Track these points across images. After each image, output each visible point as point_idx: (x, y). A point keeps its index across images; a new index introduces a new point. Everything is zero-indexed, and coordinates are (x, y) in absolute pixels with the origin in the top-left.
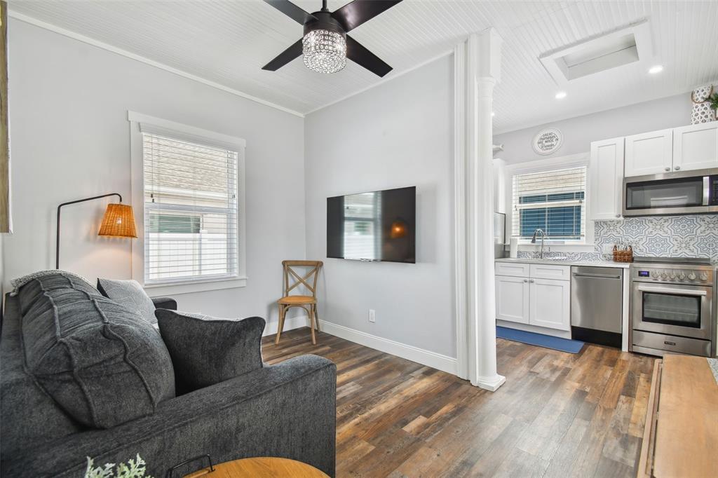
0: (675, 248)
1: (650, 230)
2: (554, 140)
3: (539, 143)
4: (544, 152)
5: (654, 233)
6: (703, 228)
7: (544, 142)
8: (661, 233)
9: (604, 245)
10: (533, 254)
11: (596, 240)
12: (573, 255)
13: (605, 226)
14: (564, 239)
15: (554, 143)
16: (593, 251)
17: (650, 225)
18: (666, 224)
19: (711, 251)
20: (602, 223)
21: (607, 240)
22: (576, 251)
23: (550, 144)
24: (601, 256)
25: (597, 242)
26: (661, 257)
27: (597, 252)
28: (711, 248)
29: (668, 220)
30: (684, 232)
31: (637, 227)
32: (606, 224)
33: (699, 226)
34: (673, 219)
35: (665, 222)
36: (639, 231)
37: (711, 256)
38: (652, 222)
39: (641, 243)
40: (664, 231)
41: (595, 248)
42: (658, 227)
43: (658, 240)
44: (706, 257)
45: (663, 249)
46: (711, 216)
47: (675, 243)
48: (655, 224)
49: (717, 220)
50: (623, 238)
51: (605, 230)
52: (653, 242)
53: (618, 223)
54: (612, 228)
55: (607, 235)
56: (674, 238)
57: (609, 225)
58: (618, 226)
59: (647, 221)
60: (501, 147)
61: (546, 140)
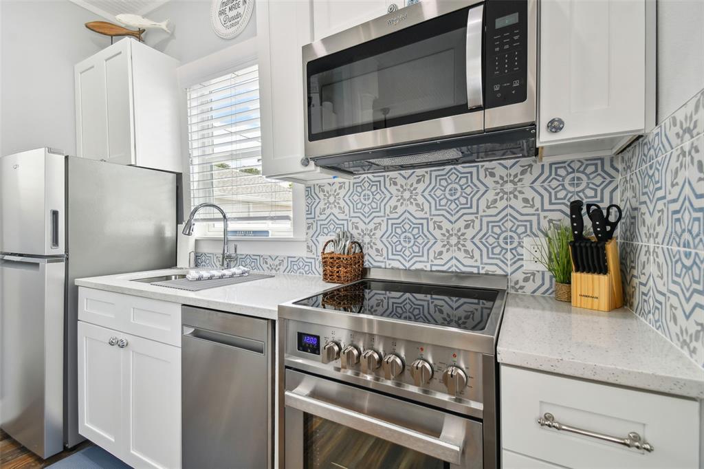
0: (438, 247)
1: (393, 202)
2: (241, 3)
3: (221, 14)
4: (229, 31)
5: (400, 210)
6: (490, 195)
7: (228, 11)
8: (412, 209)
9: (321, 238)
10: (221, 259)
11: (309, 228)
12: (277, 262)
13: (321, 195)
16: (304, 253)
17: (393, 189)
18: (421, 187)
19: (509, 256)
20: (317, 188)
22: (282, 252)
23: (235, 13)
25: (311, 232)
26: (413, 268)
27: (310, 255)
28: (509, 247)
29: (424, 176)
30: (453, 206)
31: (371, 197)
32: (323, 191)
33: (483, 189)
34: (434, 174)
35: (418, 182)
36: (374, 205)
37: (509, 270)
38: (395, 184)
39: (379, 233)
40: (417, 205)
41: (308, 247)
42: (407, 195)
43: (407, 227)
44: (499, 272)
45: (416, 249)
46: (509, 163)
47: (437, 233)
48: (402, 186)
49: (523, 173)
50: (350, 224)
51: (322, 205)
52: (399, 231)
53: (340, 188)
54: (332, 199)
55: (324, 217)
56: (435, 222)
57: (328, 192)
58: (341, 195)
59: (388, 181)
60: (163, 25)
61: (230, 5)
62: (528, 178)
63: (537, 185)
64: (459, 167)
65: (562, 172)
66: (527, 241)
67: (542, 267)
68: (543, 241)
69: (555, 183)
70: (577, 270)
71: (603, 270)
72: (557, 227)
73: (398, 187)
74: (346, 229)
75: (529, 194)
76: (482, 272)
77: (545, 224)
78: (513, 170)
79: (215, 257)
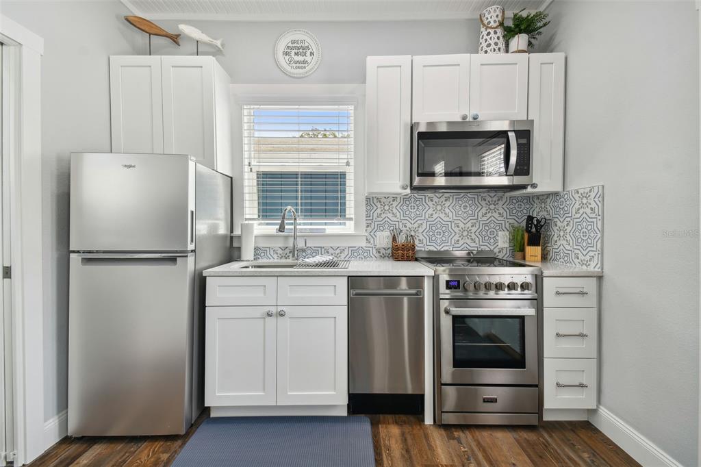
0: (456, 238)
1: (430, 211)
2: (308, 54)
3: (285, 54)
5: (435, 216)
6: (484, 210)
7: (293, 54)
8: (442, 216)
9: (378, 234)
10: (280, 251)
11: (368, 226)
12: (338, 251)
13: (378, 205)
14: (326, 224)
16: (363, 244)
17: (430, 204)
18: (447, 204)
19: (492, 241)
20: (375, 200)
21: (381, 227)
22: (344, 244)
23: (300, 58)
24: (374, 250)
25: (369, 229)
26: (442, 250)
27: (369, 245)
28: (492, 236)
29: (449, 198)
30: (465, 215)
31: (416, 207)
32: (380, 202)
33: (480, 207)
34: (455, 197)
35: (446, 200)
36: (418, 213)
37: (492, 248)
38: (432, 201)
39: (421, 230)
40: (445, 214)
41: (367, 239)
42: (439, 208)
43: (439, 226)
44: (488, 249)
45: (444, 239)
46: (492, 195)
47: (456, 230)
48: (436, 202)
49: (499, 200)
50: (401, 224)
51: (379, 211)
52: (434, 228)
53: (394, 201)
54: (387, 208)
55: (381, 219)
56: (455, 224)
57: (384, 203)
58: (394, 205)
59: (427, 198)
60: (218, 43)
61: (296, 51)
62: (501, 203)
63: (504, 206)
64: (468, 195)
65: (514, 201)
66: (500, 233)
67: (507, 245)
68: (507, 233)
69: (512, 206)
70: (528, 245)
71: (538, 245)
72: (513, 227)
73: (434, 203)
74: (397, 227)
75: (501, 211)
76: (479, 249)
77: (507, 225)
78: (495, 199)
79: (272, 251)
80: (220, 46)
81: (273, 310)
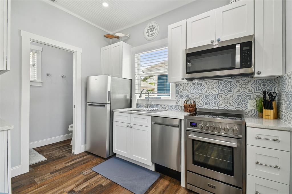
0: (221, 103)
1: (206, 89)
2: (155, 30)
3: (147, 32)
4: (150, 38)
5: (208, 92)
6: (238, 88)
7: (150, 32)
8: (212, 91)
9: (181, 100)
10: (145, 105)
11: (176, 97)
12: (165, 106)
13: (181, 87)
14: (161, 95)
15: (154, 32)
16: (175, 104)
17: (206, 86)
18: (215, 85)
19: (244, 105)
20: (179, 85)
21: (182, 97)
22: (167, 104)
23: (152, 32)
24: (179, 107)
25: (177, 98)
26: (212, 108)
27: (177, 105)
28: (244, 103)
29: (216, 82)
30: (226, 91)
31: (198, 88)
32: (182, 86)
33: (236, 86)
34: (220, 82)
35: (214, 84)
36: (199, 90)
37: (244, 109)
38: (207, 84)
39: (201, 98)
40: (214, 90)
41: (176, 102)
42: (210, 87)
43: (210, 97)
44: (241, 110)
45: (213, 103)
46: (244, 79)
47: (221, 99)
48: (209, 85)
49: (248, 82)
50: (191, 96)
51: (181, 90)
52: (208, 98)
53: (188, 85)
54: (185, 88)
55: (182, 93)
56: (220, 95)
57: (183, 86)
58: (188, 87)
59: (204, 83)
60: (128, 35)
61: (151, 30)
62: (250, 84)
63: (253, 86)
64: (228, 80)
65: (260, 82)
66: (249, 101)
67: (254, 108)
68: (255, 101)
69: (258, 85)
70: (264, 109)
72: (259, 97)
73: (208, 85)
74: (189, 97)
75: (250, 88)
76: (235, 110)
77: (255, 96)
78: (245, 82)
79: (143, 105)
80: (128, 36)
81: (129, 125)
